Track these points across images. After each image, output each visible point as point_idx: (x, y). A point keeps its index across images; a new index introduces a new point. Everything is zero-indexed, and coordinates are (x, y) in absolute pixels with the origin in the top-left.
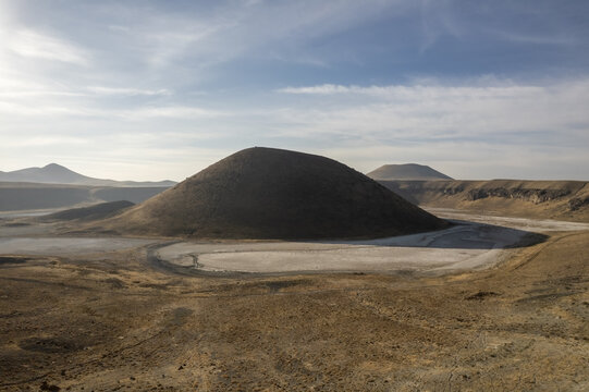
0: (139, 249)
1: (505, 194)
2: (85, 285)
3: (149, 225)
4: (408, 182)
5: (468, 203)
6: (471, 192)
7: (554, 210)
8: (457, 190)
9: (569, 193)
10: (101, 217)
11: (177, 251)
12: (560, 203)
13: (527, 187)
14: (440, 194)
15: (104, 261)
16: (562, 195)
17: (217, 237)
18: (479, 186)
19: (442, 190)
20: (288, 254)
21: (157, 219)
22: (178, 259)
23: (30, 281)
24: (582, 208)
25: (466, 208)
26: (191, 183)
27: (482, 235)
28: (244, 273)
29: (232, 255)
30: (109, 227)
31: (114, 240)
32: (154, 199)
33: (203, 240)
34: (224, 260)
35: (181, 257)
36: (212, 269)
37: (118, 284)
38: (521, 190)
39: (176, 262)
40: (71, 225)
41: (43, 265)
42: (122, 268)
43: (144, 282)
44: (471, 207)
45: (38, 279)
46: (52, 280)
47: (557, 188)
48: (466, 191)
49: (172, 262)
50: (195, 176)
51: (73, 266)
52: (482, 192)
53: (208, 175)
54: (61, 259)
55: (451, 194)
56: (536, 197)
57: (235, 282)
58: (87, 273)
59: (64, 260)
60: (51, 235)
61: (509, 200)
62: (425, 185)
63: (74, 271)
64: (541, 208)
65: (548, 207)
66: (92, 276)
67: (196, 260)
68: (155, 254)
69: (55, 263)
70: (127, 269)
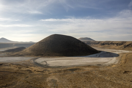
0: (31, 60)
1: (109, 44)
2: (22, 72)
3: (31, 53)
4: (87, 42)
5: (101, 46)
6: (101, 44)
7: (120, 48)
8: (98, 43)
9: (123, 44)
10: (18, 51)
11: (40, 60)
12: (121, 46)
13: (113, 43)
14: (94, 44)
15: (23, 64)
16: (121, 44)
17: (49, 56)
18: (103, 42)
19: (94, 43)
20: (68, 61)
21: (33, 52)
22: (42, 63)
23: (6, 72)
24: (126, 47)
25: (100, 47)
26: (40, 43)
27: (109, 54)
28: (61, 66)
29: (55, 61)
30: (21, 54)
31: (23, 57)
32: (31, 47)
33: (45, 57)
34: (53, 63)
35: (42, 62)
36: (52, 65)
37: (30, 72)
38: (112, 43)
39: (42, 64)
40: (10, 53)
41: (7, 66)
42: (29, 66)
43: (37, 70)
44: (101, 47)
45: (8, 71)
46: (12, 71)
47: (120, 43)
48: (100, 44)
49: (40, 63)
50: (41, 41)
51: (15, 66)
52: (104, 44)
53: (44, 41)
54: (11, 64)
55: (97, 44)
56: (116, 45)
57: (61, 69)
58: (21, 68)
59: (13, 64)
60: (6, 56)
61: (110, 46)
62: (91, 42)
63: (17, 67)
64: (117, 47)
65: (119, 47)
66: (22, 69)
67: (46, 63)
68: (35, 61)
69: (10, 65)
70: (30, 66)
